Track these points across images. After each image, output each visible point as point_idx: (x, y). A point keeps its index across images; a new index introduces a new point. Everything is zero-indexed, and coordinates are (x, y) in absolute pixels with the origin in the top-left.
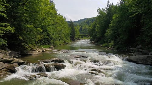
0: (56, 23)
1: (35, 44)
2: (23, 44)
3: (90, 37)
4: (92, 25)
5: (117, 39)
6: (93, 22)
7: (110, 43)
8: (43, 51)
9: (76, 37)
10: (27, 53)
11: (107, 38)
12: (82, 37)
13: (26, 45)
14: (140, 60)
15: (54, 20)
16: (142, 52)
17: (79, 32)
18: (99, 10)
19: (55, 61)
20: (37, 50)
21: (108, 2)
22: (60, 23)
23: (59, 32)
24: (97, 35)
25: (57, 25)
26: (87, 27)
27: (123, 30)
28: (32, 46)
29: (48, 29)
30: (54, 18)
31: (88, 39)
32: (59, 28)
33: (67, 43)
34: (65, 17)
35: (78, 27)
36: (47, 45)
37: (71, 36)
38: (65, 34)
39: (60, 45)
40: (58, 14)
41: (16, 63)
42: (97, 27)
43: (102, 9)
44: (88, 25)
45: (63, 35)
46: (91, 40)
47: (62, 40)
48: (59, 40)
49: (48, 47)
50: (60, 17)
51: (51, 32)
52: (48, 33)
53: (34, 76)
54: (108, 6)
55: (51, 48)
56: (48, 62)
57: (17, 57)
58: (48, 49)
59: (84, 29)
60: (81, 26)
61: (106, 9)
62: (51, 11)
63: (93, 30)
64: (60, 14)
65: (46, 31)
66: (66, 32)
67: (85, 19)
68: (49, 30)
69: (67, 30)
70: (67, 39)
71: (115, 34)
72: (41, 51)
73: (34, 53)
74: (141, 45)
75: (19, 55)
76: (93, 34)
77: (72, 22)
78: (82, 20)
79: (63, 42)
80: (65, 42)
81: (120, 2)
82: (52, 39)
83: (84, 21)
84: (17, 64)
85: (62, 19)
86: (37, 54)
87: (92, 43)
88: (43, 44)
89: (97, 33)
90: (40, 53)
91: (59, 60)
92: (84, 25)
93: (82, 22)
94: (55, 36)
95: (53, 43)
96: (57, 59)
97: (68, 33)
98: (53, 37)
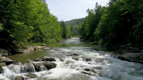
0: (49, 22)
1: (27, 42)
2: (14, 42)
3: (79, 36)
4: (81, 25)
5: (106, 37)
6: (82, 22)
7: (99, 41)
8: (35, 49)
9: (67, 35)
10: (18, 52)
11: (96, 36)
12: (73, 36)
13: (17, 43)
14: (132, 58)
15: (46, 19)
16: (132, 50)
17: (70, 31)
18: (88, 10)
19: (46, 59)
20: (29, 48)
21: (97, 3)
22: (52, 22)
23: (52, 31)
24: (86, 34)
25: (49, 24)
26: (77, 26)
27: (113, 28)
28: (24, 44)
29: (41, 27)
30: (47, 18)
31: (78, 37)
32: (52, 27)
33: (59, 41)
34: (57, 17)
35: (69, 26)
36: (40, 43)
37: (62, 34)
38: (57, 32)
39: (52, 42)
40: (50, 14)
41: (3, 62)
42: (87, 26)
43: (91, 10)
44: (78, 25)
45: (55, 33)
46: (81, 38)
47: (54, 38)
48: (52, 38)
49: (41, 45)
50: (52, 17)
51: (43, 30)
52: (40, 32)
53: (22, 77)
54: (96, 7)
55: (44, 46)
56: (38, 61)
57: (6, 55)
58: (40, 47)
59: (75, 29)
60: (71, 26)
61: (94, 10)
62: (43, 9)
63: (83, 29)
64: (52, 14)
65: (38, 29)
66: (58, 31)
67: (75, 20)
68: (42, 29)
69: (59, 29)
70: (59, 37)
71: (104, 32)
72: (32, 49)
73: (25, 51)
74: (130, 43)
75: (9, 53)
76: (83, 33)
77: (63, 22)
78: (73, 20)
79: (55, 40)
80: (57, 40)
81: (108, 2)
82: (44, 37)
83: (74, 21)
84: (4, 64)
85: (54, 19)
86: (28, 52)
87: (81, 41)
88: (36, 42)
89: (86, 32)
90: (31, 51)
91: (51, 58)
92: (74, 25)
93: (72, 22)
94: (47, 34)
95: (46, 41)
96: (48, 57)
97: (60, 32)
98: (46, 35)
